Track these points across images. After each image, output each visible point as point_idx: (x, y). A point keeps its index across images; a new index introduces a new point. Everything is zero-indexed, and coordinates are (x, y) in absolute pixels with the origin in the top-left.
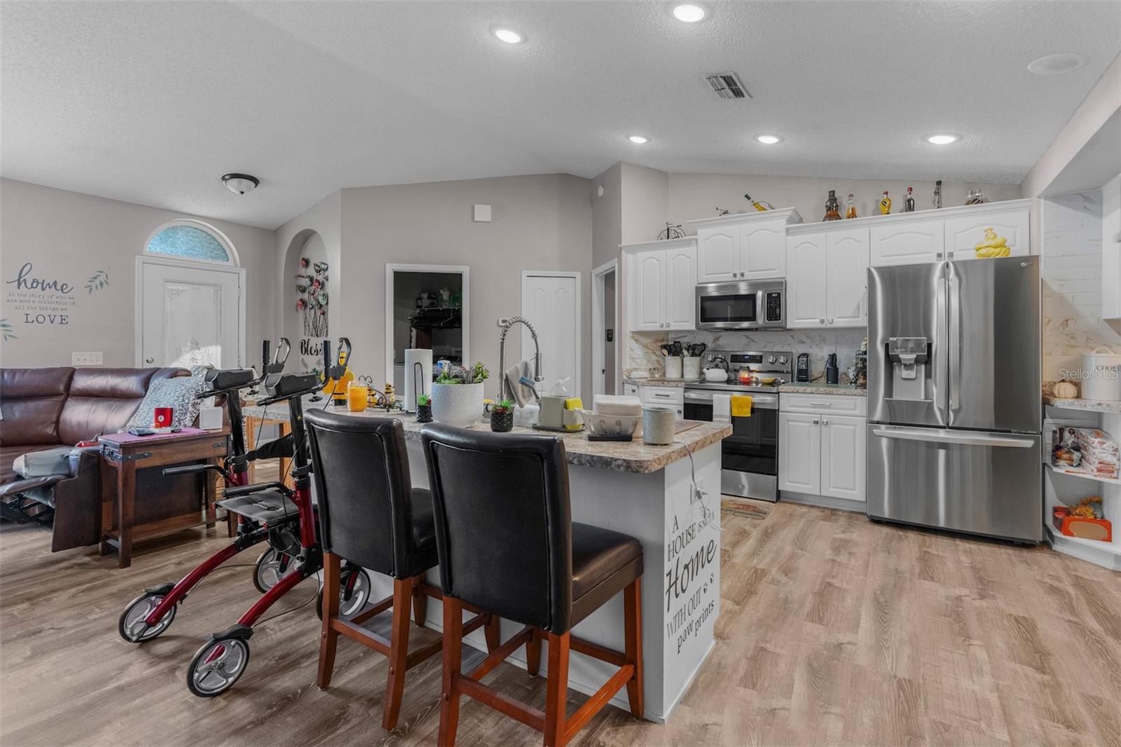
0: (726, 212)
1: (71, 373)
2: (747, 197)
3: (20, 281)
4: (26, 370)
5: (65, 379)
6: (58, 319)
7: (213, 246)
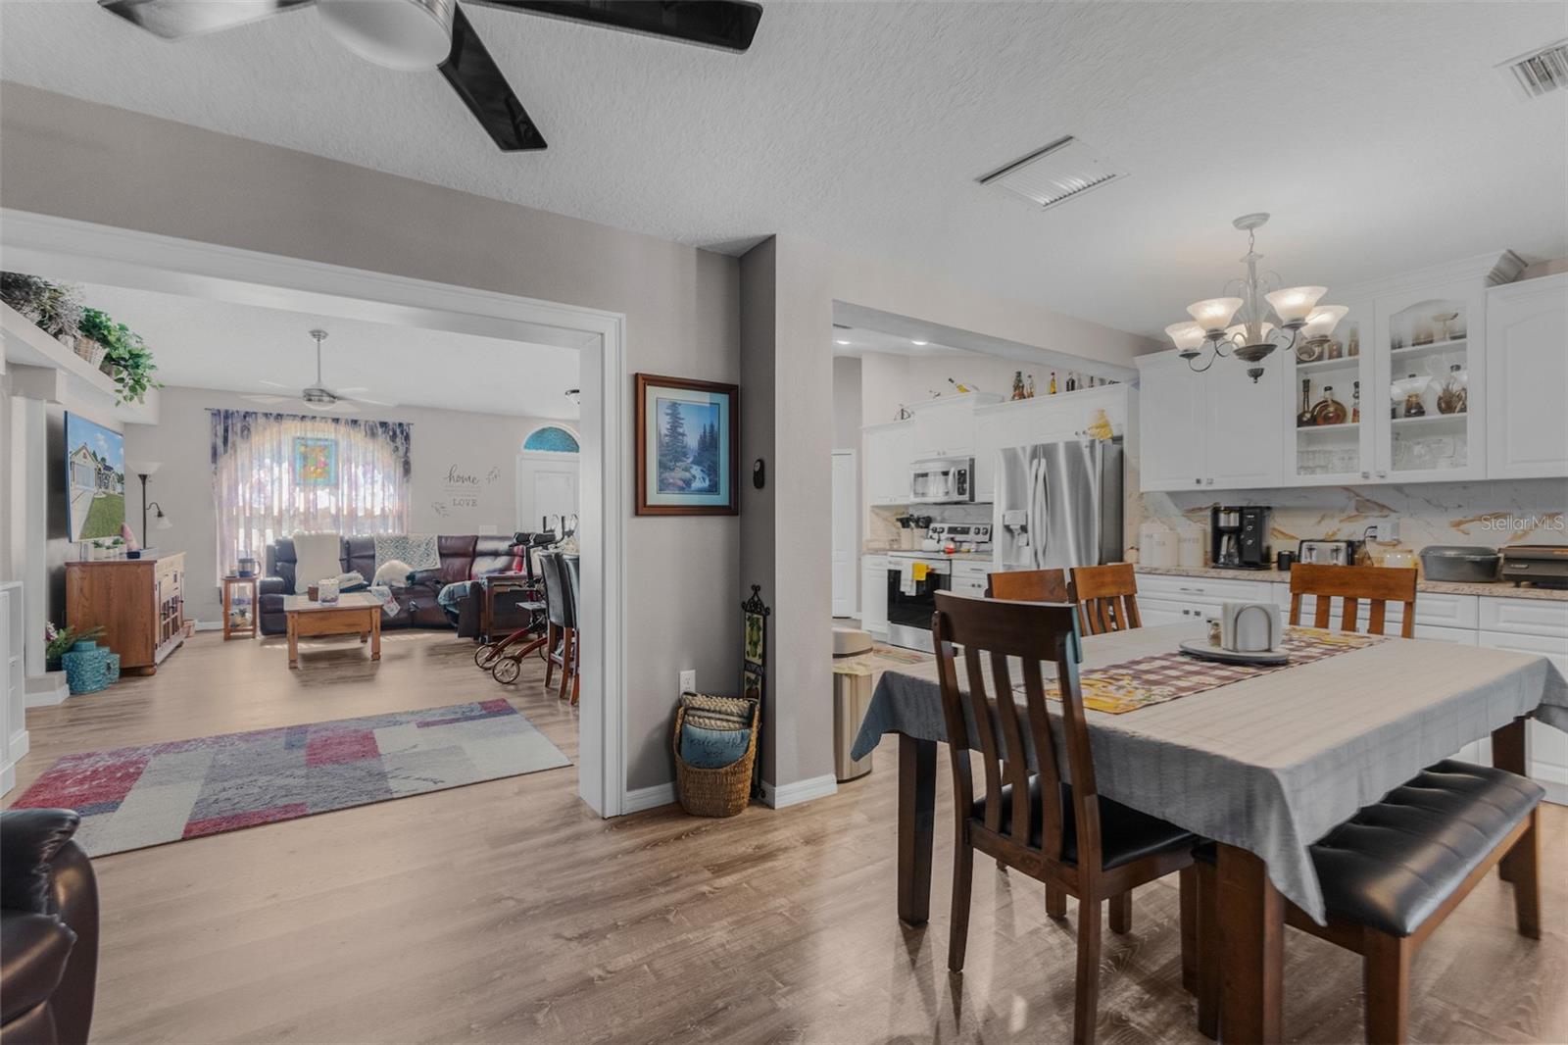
0: (938, 395)
1: (476, 539)
2: (950, 380)
3: (451, 477)
4: (452, 537)
5: (473, 543)
6: (471, 503)
7: (568, 442)
